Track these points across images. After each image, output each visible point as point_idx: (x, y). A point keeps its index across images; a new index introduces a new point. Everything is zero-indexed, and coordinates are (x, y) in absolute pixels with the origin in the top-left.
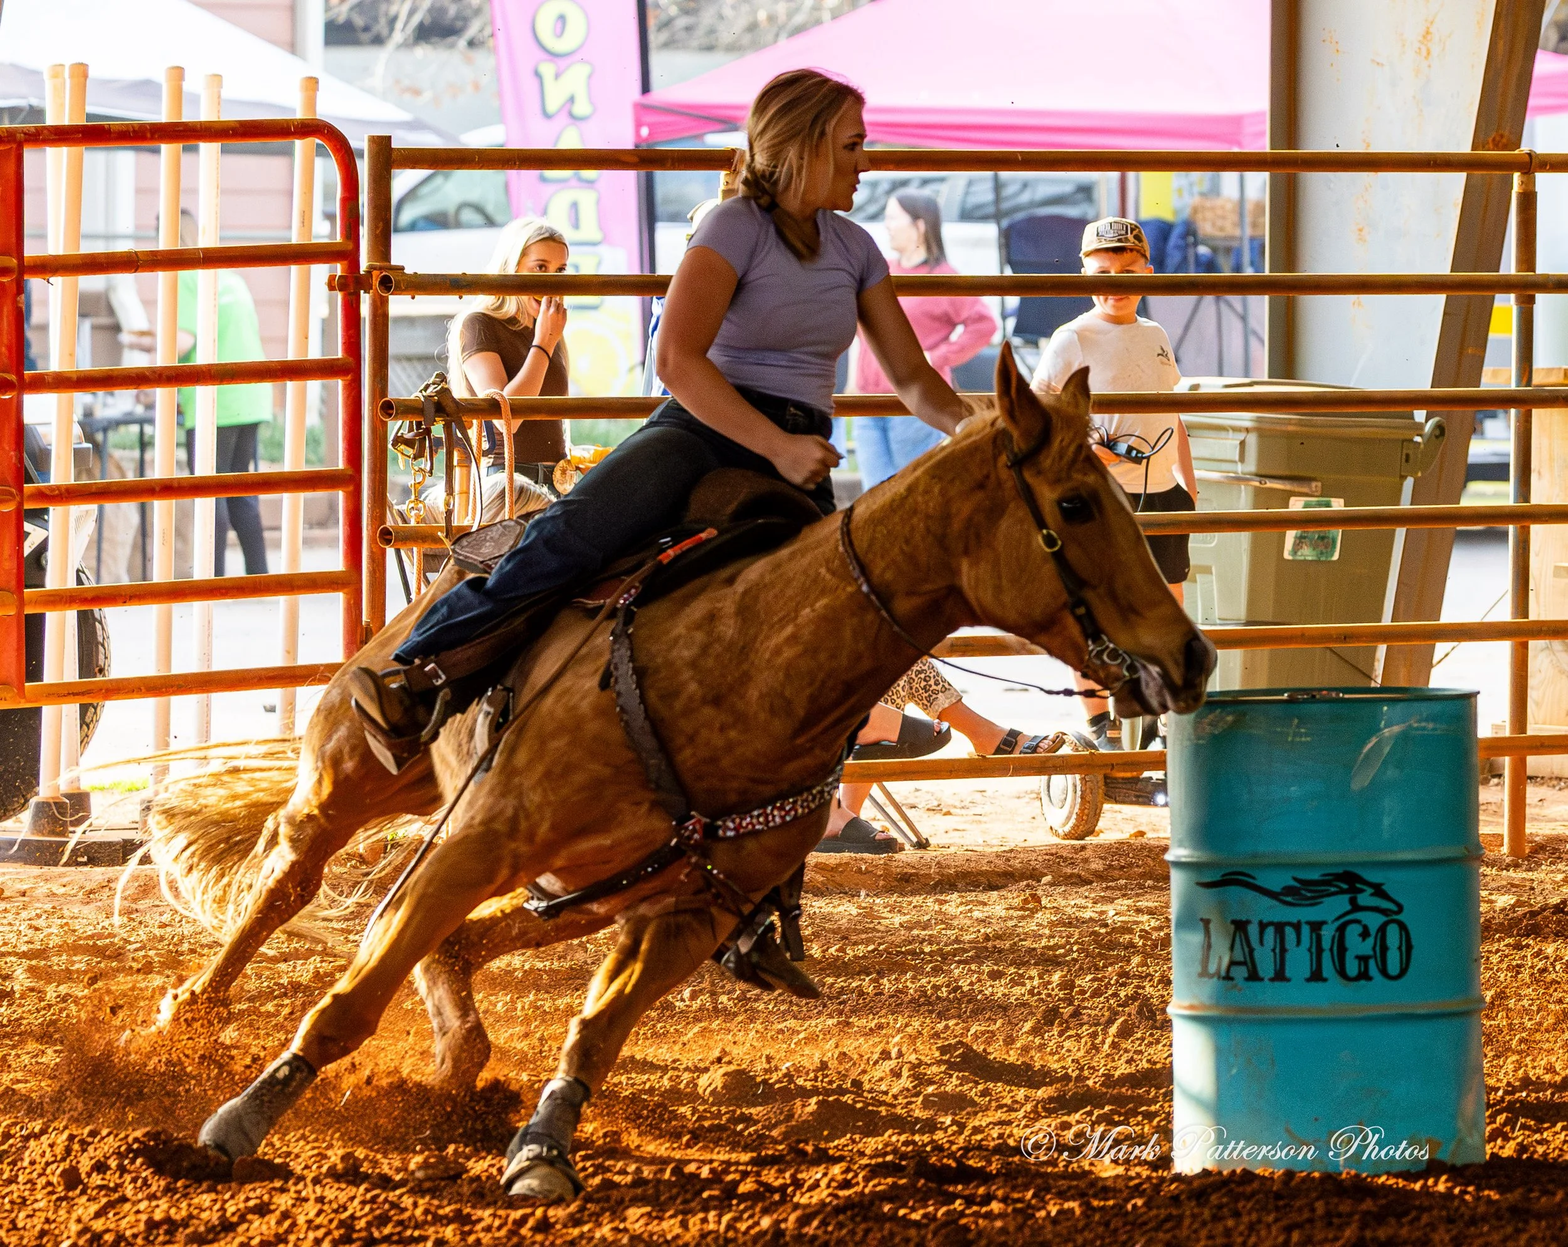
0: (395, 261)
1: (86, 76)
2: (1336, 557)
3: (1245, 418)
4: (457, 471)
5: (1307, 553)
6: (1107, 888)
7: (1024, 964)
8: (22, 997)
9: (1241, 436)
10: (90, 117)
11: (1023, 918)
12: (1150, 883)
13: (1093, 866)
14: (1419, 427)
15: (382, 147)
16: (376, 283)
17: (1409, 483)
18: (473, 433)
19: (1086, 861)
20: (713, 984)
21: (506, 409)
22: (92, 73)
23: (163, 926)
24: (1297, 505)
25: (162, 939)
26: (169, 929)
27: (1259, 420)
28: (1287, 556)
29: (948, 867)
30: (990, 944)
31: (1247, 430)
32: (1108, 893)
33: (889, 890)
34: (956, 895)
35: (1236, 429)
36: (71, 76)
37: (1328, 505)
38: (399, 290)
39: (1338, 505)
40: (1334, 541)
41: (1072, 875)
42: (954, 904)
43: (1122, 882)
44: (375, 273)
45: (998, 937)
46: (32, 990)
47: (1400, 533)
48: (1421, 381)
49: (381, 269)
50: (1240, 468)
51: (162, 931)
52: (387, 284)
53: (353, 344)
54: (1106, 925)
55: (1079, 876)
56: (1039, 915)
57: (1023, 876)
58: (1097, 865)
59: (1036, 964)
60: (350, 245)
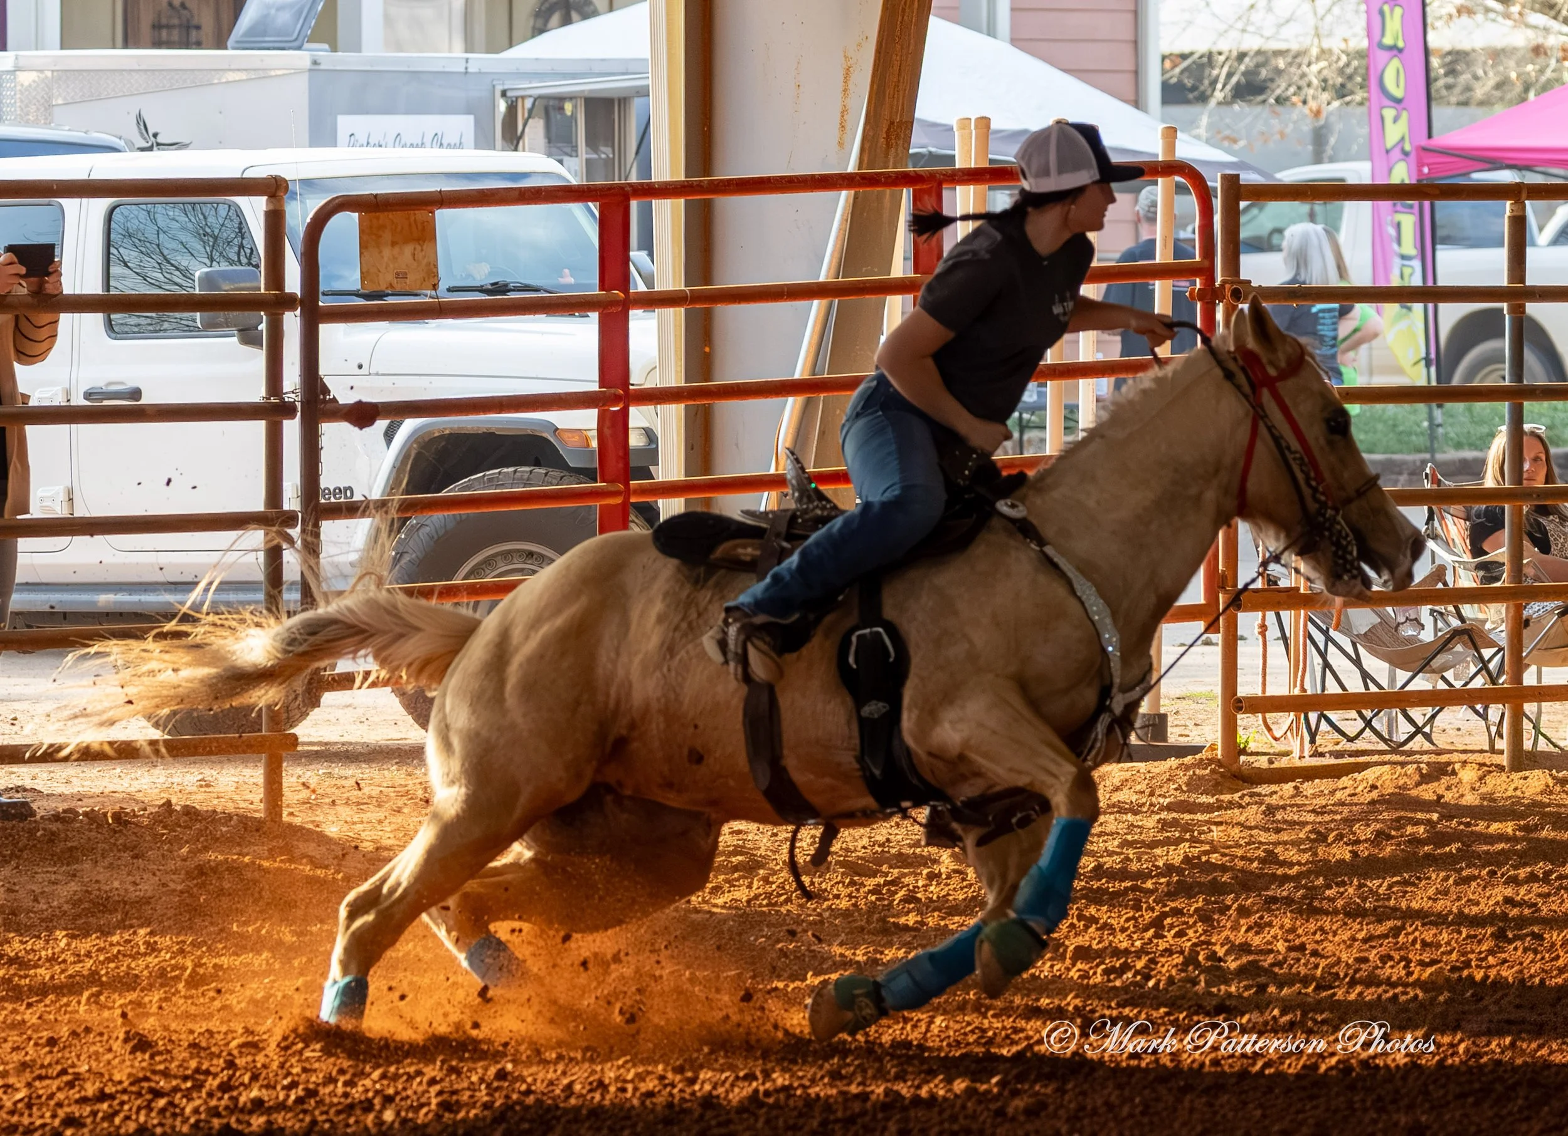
0: (1243, 276)
1: (988, 127)
8: (949, 877)
10: (991, 161)
15: (1232, 185)
16: (1228, 294)
22: (994, 126)
36: (976, 127)
44: (1228, 286)
46: (956, 871)
49: (1232, 283)
52: (1236, 293)
60: (1207, 263)
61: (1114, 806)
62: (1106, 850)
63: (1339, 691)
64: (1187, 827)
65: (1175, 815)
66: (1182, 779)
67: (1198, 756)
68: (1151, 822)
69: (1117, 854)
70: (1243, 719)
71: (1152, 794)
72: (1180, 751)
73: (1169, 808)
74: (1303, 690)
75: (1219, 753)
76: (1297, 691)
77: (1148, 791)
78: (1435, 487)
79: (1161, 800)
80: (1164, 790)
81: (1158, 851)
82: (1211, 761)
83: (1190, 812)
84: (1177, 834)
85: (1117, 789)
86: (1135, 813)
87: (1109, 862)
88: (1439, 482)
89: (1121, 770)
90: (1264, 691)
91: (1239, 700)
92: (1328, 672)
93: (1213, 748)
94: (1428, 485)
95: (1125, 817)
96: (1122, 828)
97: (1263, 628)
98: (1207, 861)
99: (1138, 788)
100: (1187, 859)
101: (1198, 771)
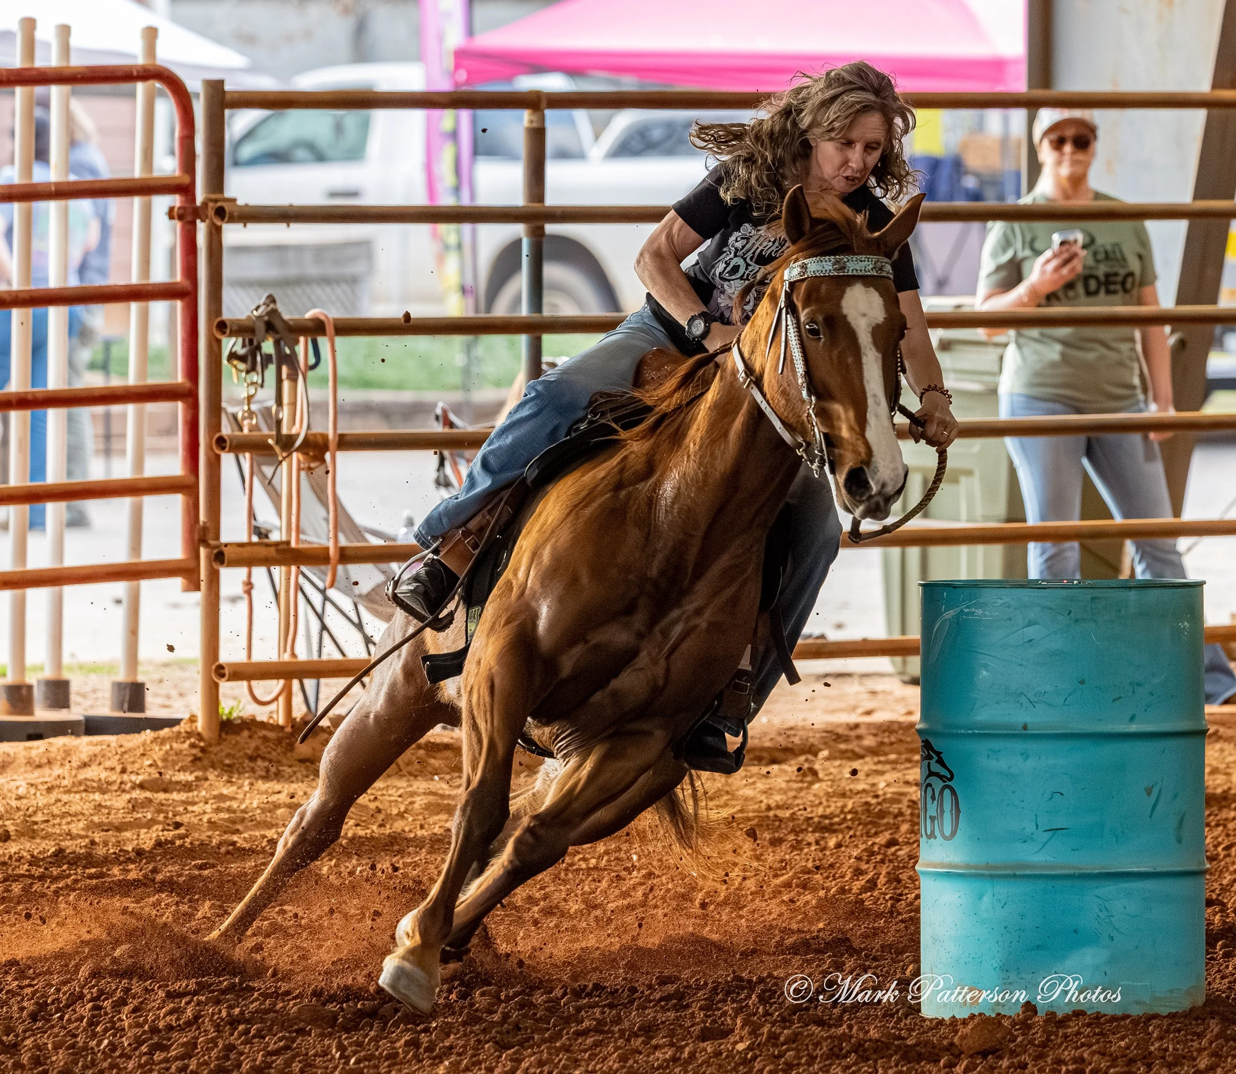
0: (229, 193)
4: (286, 385)
6: (879, 762)
7: (802, 831)
11: (801, 789)
13: (866, 743)
15: (216, 90)
16: (211, 212)
18: (300, 349)
19: (859, 737)
21: (330, 328)
23: (19, 798)
25: (18, 809)
26: (25, 801)
30: (771, 813)
32: (879, 767)
38: (233, 219)
41: (846, 751)
43: (892, 757)
44: (211, 205)
45: (778, 807)
48: (1167, 302)
49: (216, 201)
51: (18, 803)
52: (221, 213)
53: (190, 270)
54: (877, 796)
55: (853, 751)
56: (816, 786)
57: (803, 752)
58: (869, 742)
59: (813, 832)
60: (187, 180)
61: (80, 783)
62: (69, 834)
63: (337, 656)
64: (161, 808)
65: (148, 794)
66: (157, 753)
67: (176, 729)
68: (120, 802)
69: (82, 837)
70: (226, 687)
71: (123, 771)
72: (157, 724)
73: (142, 786)
74: (293, 655)
75: (200, 726)
76: (286, 657)
77: (119, 768)
78: (447, 430)
79: (133, 777)
80: (137, 766)
81: (128, 834)
82: (189, 735)
83: (165, 791)
84: (149, 816)
85: (85, 765)
86: (103, 792)
87: (70, 845)
88: (451, 425)
89: (91, 744)
90: (249, 656)
91: (221, 667)
92: (325, 635)
93: (193, 719)
94: (438, 428)
95: (92, 796)
96: (87, 808)
97: (249, 586)
98: (181, 846)
99: (108, 764)
100: (159, 844)
101: (175, 745)
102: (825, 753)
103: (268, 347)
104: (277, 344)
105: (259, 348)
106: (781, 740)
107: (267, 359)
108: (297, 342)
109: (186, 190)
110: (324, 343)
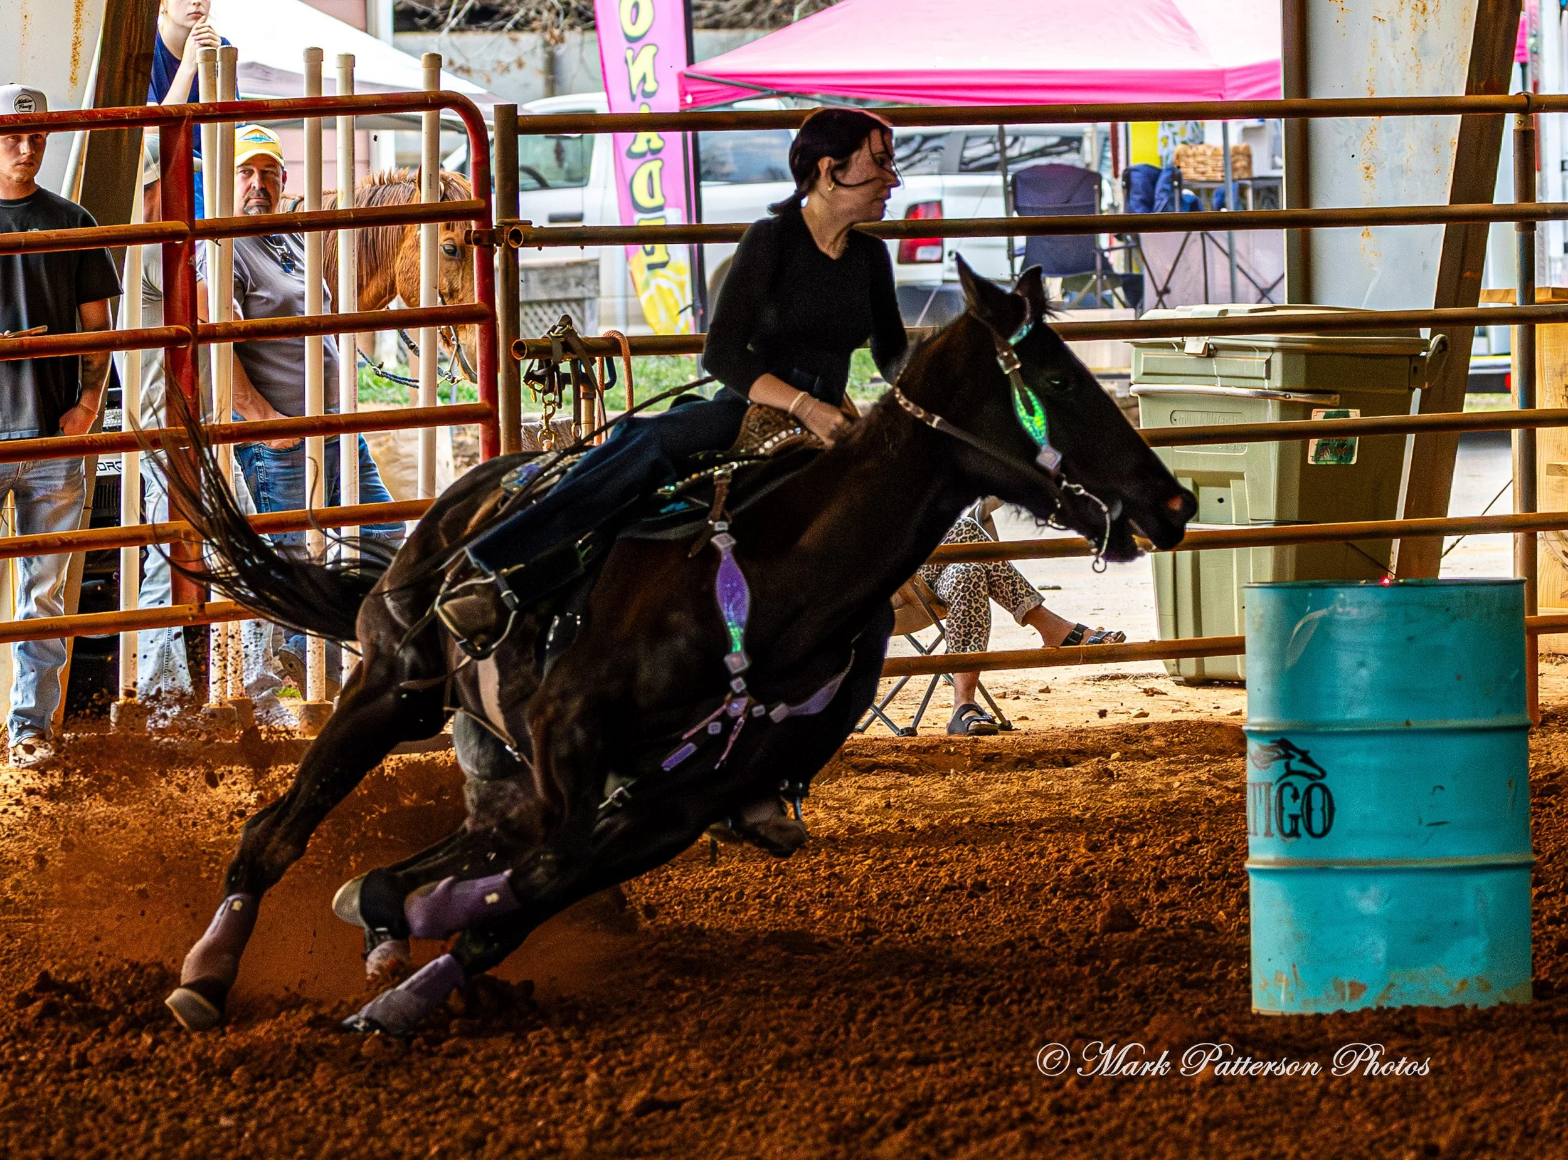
1: (235, 58)
2: (1354, 461)
3: (1269, 339)
4: (584, 403)
5: (1328, 459)
6: (1171, 762)
9: (1267, 355)
11: (1098, 790)
12: (1207, 757)
13: (1156, 743)
14: (1425, 344)
15: (508, 115)
16: (506, 236)
17: (1417, 394)
18: (596, 368)
19: (1149, 738)
20: (830, 857)
21: (625, 347)
24: (1318, 416)
27: (1282, 340)
28: (1310, 461)
29: (1028, 746)
31: (1273, 350)
32: (1172, 767)
33: (976, 768)
34: (1036, 772)
35: (1262, 350)
36: (222, 59)
37: (1347, 415)
38: (528, 242)
39: (1355, 414)
40: (1352, 448)
41: (1137, 752)
42: (1036, 780)
43: (1183, 756)
47: (1411, 438)
48: (1427, 303)
49: (511, 224)
50: (1266, 384)
52: (516, 236)
53: (487, 293)
54: (1173, 795)
55: (1144, 753)
57: (1094, 753)
58: (1159, 742)
60: (483, 205)
102: (1114, 756)
103: (565, 367)
104: (574, 364)
105: (557, 368)
106: (1075, 745)
107: (565, 379)
108: (594, 361)
109: (483, 215)
110: (619, 362)
